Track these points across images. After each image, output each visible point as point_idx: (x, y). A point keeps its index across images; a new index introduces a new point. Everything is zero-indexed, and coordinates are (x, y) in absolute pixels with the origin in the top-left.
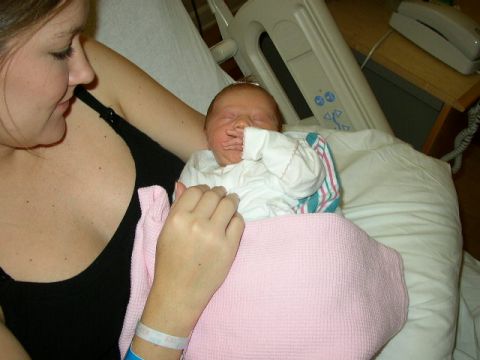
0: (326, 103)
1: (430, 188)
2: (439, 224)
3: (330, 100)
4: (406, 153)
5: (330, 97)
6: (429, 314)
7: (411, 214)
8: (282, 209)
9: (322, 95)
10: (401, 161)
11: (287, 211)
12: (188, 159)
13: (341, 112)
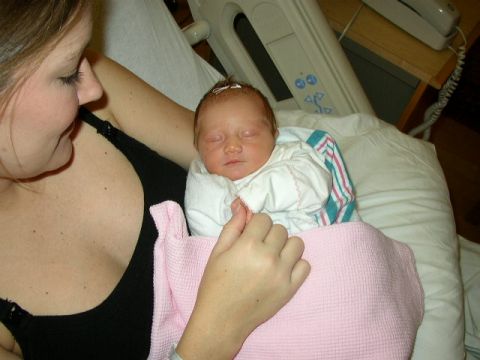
0: (308, 86)
1: (423, 173)
2: (435, 209)
3: (312, 83)
4: (393, 136)
5: (312, 80)
6: (441, 304)
7: (410, 202)
8: (305, 221)
9: (303, 78)
10: (392, 146)
11: (310, 223)
12: (189, 166)
13: (323, 95)
